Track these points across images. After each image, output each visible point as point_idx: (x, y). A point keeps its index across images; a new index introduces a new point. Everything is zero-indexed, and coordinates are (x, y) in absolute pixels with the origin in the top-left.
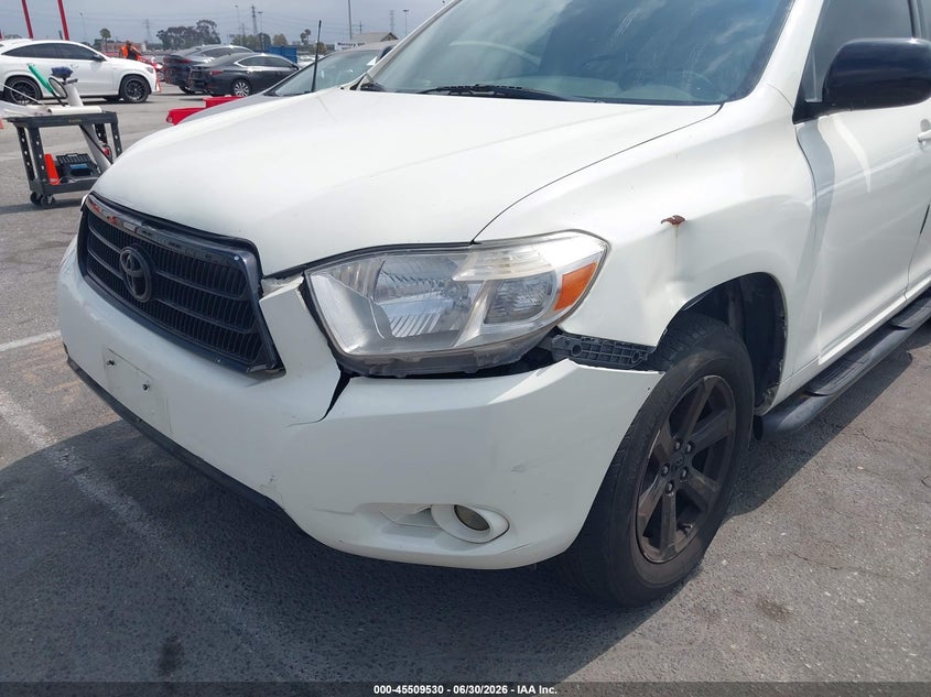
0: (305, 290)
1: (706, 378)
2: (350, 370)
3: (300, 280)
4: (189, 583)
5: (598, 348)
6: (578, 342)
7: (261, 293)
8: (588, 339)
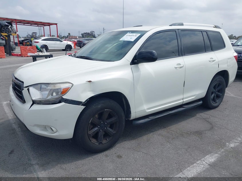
0: (28, 89)
1: (105, 110)
2: (34, 102)
3: (28, 88)
4: (21, 142)
5: (70, 101)
6: (66, 100)
7: (23, 90)
8: (68, 99)
